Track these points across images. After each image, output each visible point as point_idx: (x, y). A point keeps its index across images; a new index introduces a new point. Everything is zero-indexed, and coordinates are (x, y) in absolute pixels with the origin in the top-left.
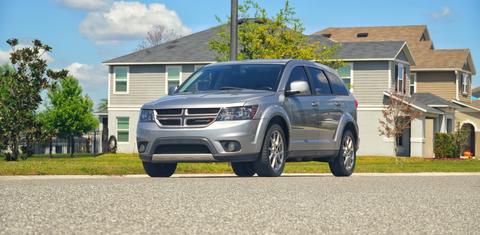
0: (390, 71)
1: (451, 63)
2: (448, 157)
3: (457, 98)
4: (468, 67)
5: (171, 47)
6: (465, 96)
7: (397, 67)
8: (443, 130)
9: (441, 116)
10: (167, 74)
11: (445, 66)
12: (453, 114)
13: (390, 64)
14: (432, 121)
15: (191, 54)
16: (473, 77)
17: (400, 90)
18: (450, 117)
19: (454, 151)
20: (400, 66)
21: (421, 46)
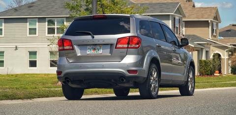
0: (170, 21)
1: (206, 16)
2: (208, 75)
3: (210, 37)
4: (217, 18)
5: (31, 7)
6: (215, 36)
7: (175, 18)
8: (204, 58)
9: (202, 49)
10: (28, 24)
11: (202, 18)
12: (210, 48)
13: (171, 17)
14: (197, 52)
15: (44, 11)
16: (219, 24)
17: (177, 33)
18: (208, 50)
19: (211, 71)
20: (177, 18)
21: (187, 5)
